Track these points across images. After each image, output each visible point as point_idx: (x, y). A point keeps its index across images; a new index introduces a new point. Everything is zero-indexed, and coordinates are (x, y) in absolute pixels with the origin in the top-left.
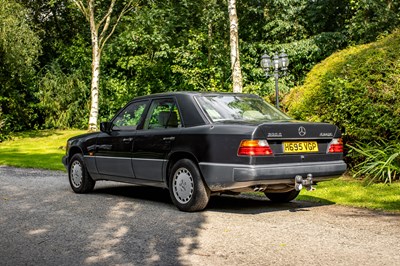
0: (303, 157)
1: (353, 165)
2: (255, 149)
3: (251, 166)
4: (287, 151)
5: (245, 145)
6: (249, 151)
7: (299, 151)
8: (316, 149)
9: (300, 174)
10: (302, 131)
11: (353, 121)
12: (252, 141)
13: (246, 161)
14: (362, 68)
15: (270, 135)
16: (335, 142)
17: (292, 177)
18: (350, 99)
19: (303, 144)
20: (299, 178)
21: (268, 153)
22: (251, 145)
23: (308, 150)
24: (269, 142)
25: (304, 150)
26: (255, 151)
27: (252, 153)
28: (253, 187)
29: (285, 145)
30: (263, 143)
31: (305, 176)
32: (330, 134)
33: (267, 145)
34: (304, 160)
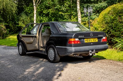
0: (92, 44)
1: (114, 45)
2: (74, 41)
3: (73, 48)
4: (86, 42)
5: (70, 40)
6: (72, 42)
7: (90, 42)
8: (97, 41)
9: (91, 50)
10: (91, 35)
11: (114, 30)
12: (73, 39)
13: (71, 46)
14: (116, 12)
15: (79, 36)
16: (104, 38)
17: (88, 51)
18: (113, 22)
19: (92, 39)
20: (90, 51)
21: (79, 43)
22: (73, 40)
23: (94, 41)
24: (79, 39)
25: (92, 41)
26: (74, 42)
27: (73, 43)
28: (74, 55)
29: (85, 40)
30: (77, 40)
31: (92, 51)
32: (102, 35)
33: (79, 40)
34: (92, 45)
